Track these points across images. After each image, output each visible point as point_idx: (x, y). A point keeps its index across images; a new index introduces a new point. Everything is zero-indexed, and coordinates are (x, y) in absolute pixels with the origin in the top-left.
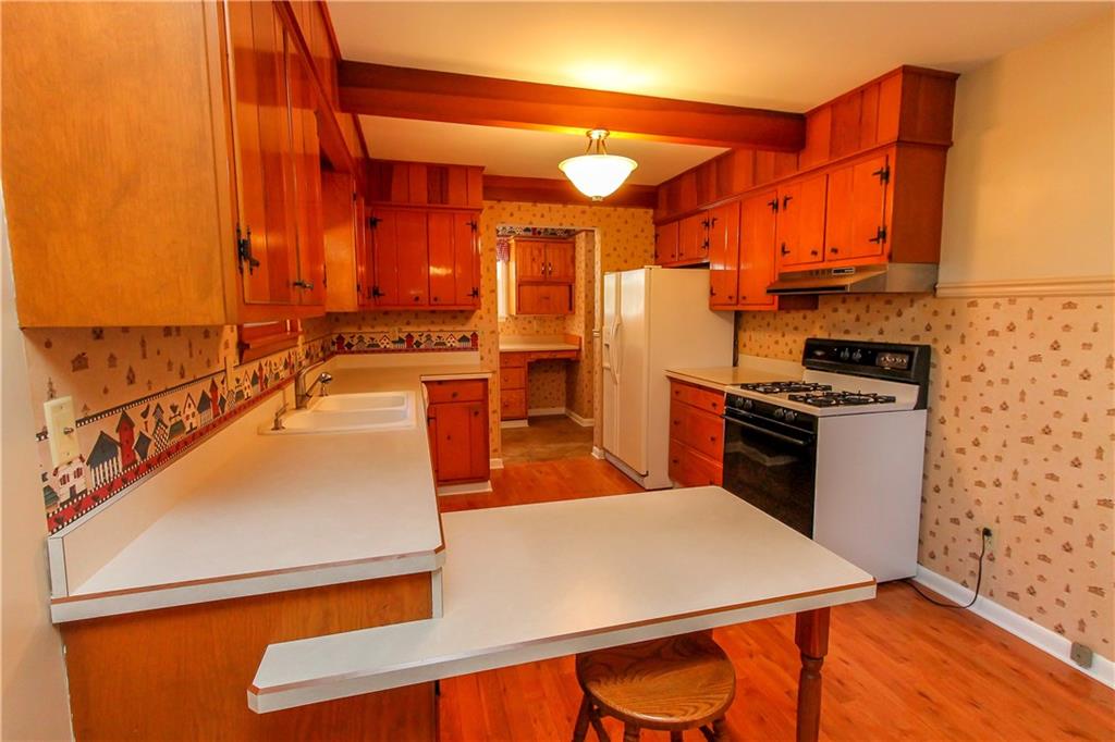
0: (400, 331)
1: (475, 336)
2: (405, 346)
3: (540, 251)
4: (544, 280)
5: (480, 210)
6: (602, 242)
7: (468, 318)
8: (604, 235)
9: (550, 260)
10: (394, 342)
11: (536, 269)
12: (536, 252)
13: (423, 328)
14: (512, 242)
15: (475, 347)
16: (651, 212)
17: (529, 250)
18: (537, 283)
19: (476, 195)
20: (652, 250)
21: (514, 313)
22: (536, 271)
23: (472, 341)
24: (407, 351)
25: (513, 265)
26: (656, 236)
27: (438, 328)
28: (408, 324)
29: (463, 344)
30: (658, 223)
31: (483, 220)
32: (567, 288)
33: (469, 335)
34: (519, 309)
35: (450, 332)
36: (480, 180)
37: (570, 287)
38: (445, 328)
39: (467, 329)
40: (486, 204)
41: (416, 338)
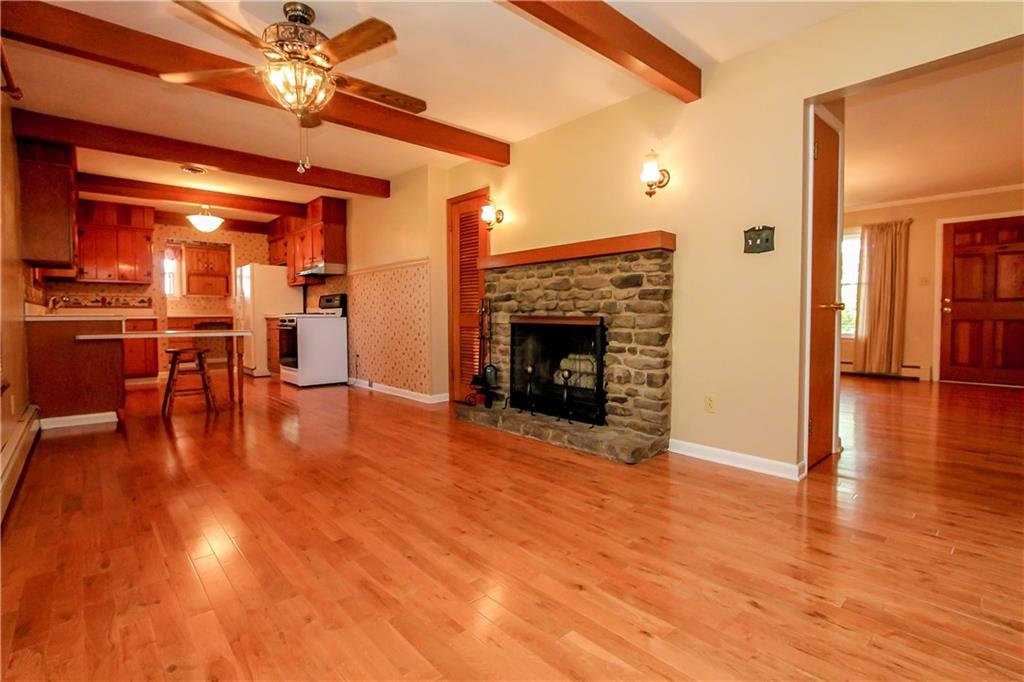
0: (97, 295)
1: (150, 300)
2: (100, 304)
3: (203, 255)
4: (208, 273)
5: (152, 230)
6: (236, 251)
7: (144, 290)
8: (236, 247)
9: (211, 260)
10: (92, 302)
11: (201, 265)
12: (200, 255)
13: (113, 295)
14: (183, 248)
15: (150, 306)
16: (266, 236)
17: (195, 254)
18: (202, 275)
19: (149, 221)
20: (267, 256)
21: (185, 293)
22: (201, 267)
23: (149, 303)
24: (101, 307)
25: (184, 263)
26: (269, 249)
27: (124, 295)
28: (103, 291)
29: (142, 304)
30: (270, 242)
31: (155, 236)
32: (224, 280)
33: (146, 300)
34: (188, 290)
35: (133, 298)
36: (152, 214)
37: (227, 278)
38: (128, 294)
39: (145, 296)
40: (157, 227)
41: (108, 300)
